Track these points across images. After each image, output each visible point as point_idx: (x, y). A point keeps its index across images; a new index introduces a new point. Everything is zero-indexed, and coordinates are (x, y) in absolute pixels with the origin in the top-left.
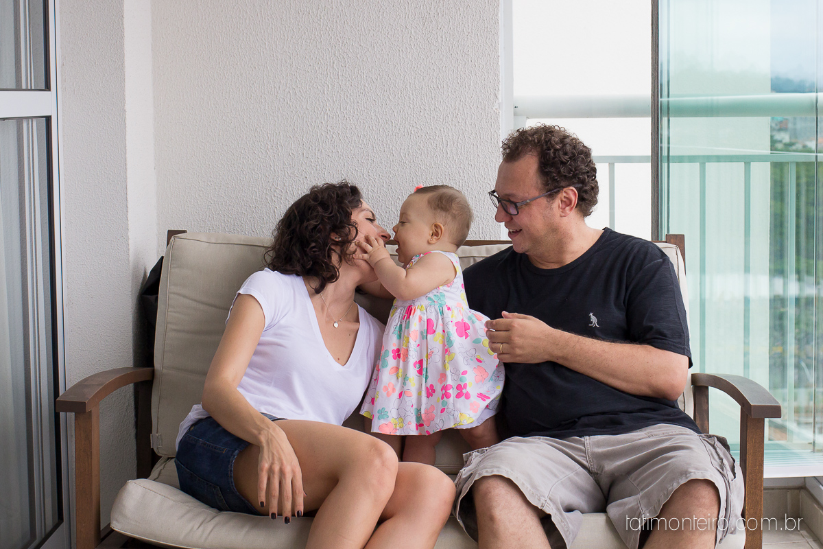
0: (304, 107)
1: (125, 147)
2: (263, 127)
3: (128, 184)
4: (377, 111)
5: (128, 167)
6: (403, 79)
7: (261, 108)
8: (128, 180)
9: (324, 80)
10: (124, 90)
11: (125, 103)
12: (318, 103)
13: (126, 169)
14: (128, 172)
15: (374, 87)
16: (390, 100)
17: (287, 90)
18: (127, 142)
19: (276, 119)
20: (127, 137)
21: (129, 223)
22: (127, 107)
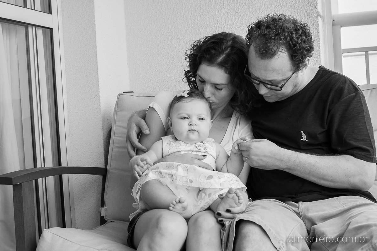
0: (205, 23)
1: (96, 45)
2: (184, 37)
3: (98, 65)
4: (246, 22)
5: (98, 56)
6: (260, 2)
7: (182, 26)
8: (98, 64)
9: (215, 7)
10: (94, 13)
11: (95, 20)
12: (213, 20)
13: (97, 57)
14: (98, 59)
15: (244, 8)
16: (254, 15)
17: (196, 15)
18: (97, 42)
19: (190, 31)
20: (96, 39)
21: (100, 88)
22: (96, 22)
